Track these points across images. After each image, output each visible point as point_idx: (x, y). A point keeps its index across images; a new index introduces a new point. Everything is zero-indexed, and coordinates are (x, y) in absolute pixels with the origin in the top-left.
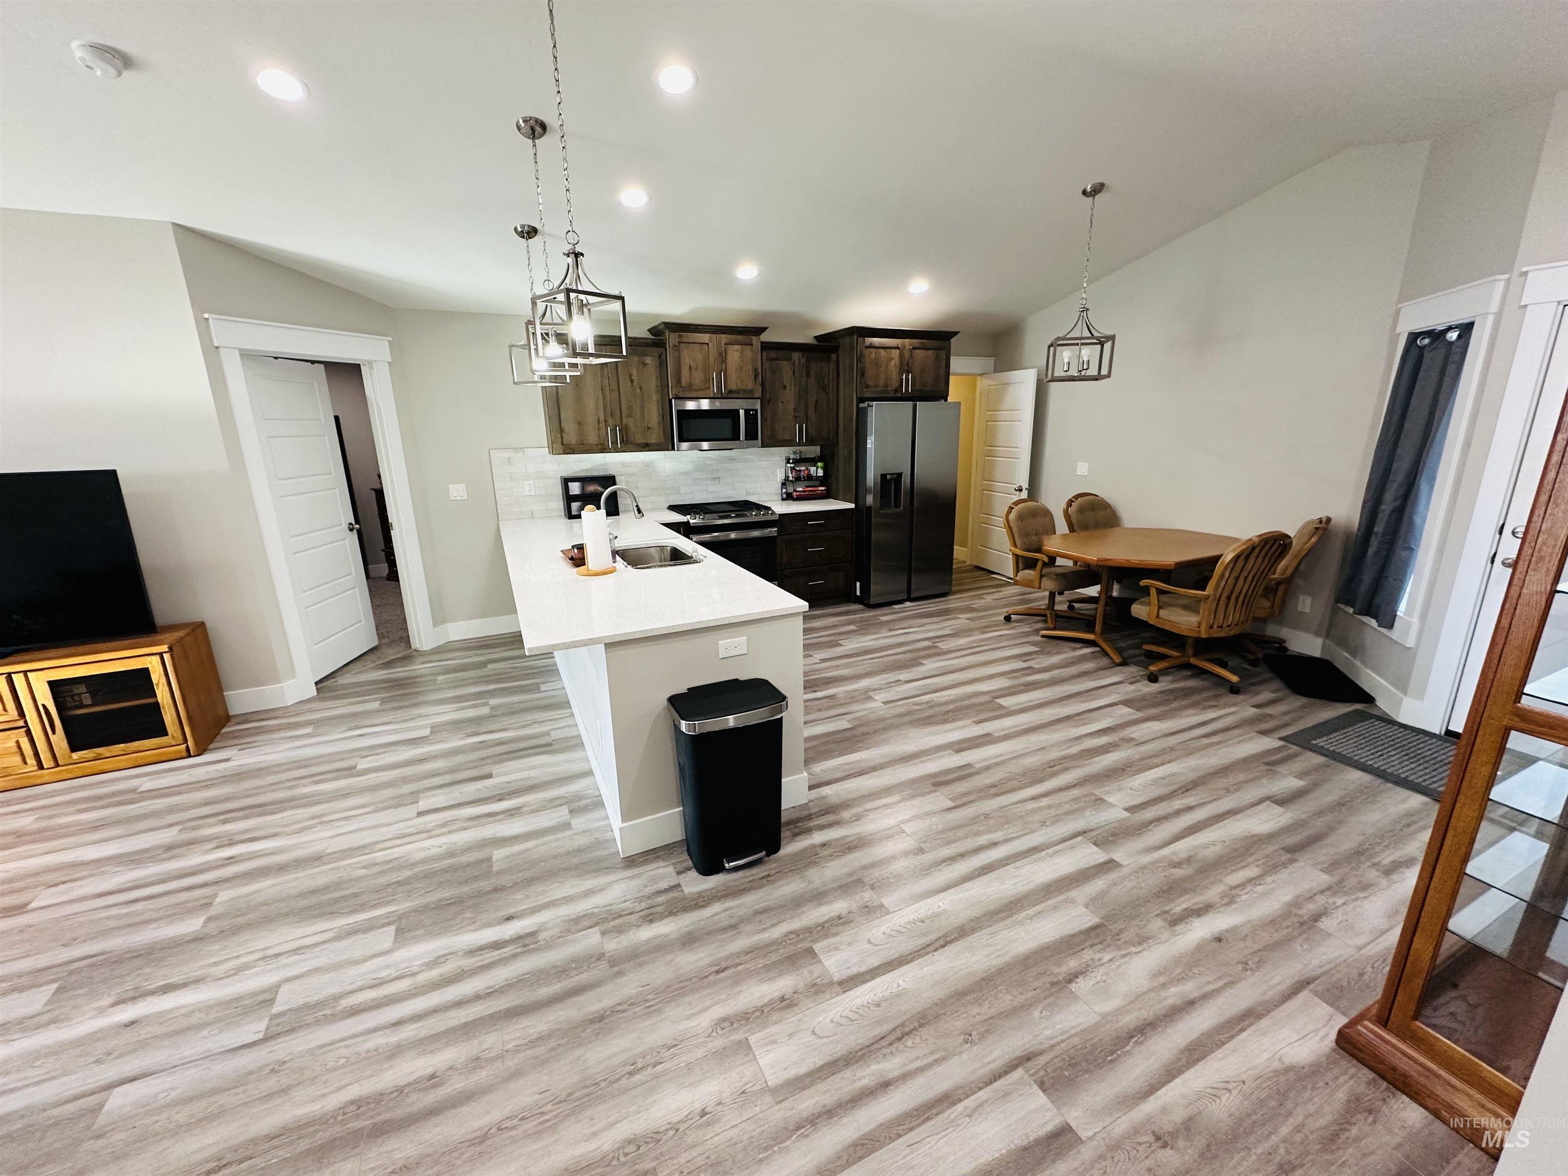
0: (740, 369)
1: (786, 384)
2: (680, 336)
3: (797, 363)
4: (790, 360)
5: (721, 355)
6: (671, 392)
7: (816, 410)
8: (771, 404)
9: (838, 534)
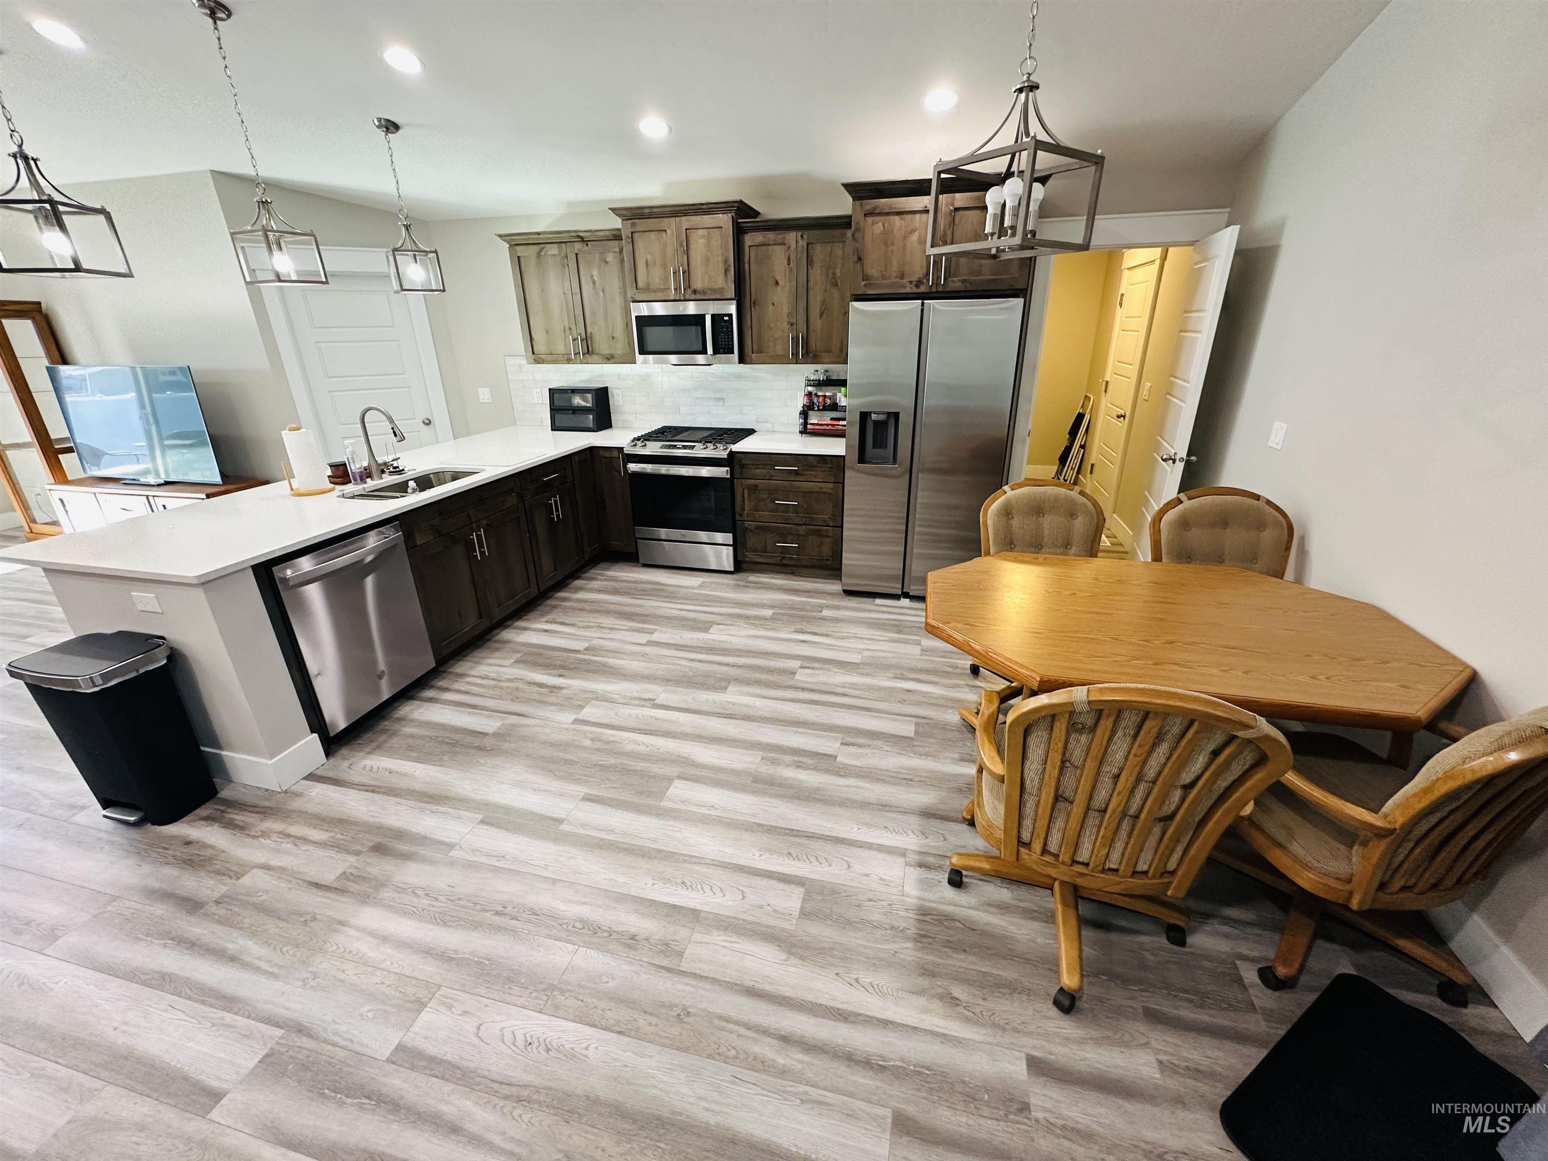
0: (707, 261)
1: (778, 278)
2: (633, 225)
3: (793, 246)
4: (783, 244)
5: (682, 245)
6: (629, 295)
7: (821, 315)
8: (757, 307)
9: (821, 488)
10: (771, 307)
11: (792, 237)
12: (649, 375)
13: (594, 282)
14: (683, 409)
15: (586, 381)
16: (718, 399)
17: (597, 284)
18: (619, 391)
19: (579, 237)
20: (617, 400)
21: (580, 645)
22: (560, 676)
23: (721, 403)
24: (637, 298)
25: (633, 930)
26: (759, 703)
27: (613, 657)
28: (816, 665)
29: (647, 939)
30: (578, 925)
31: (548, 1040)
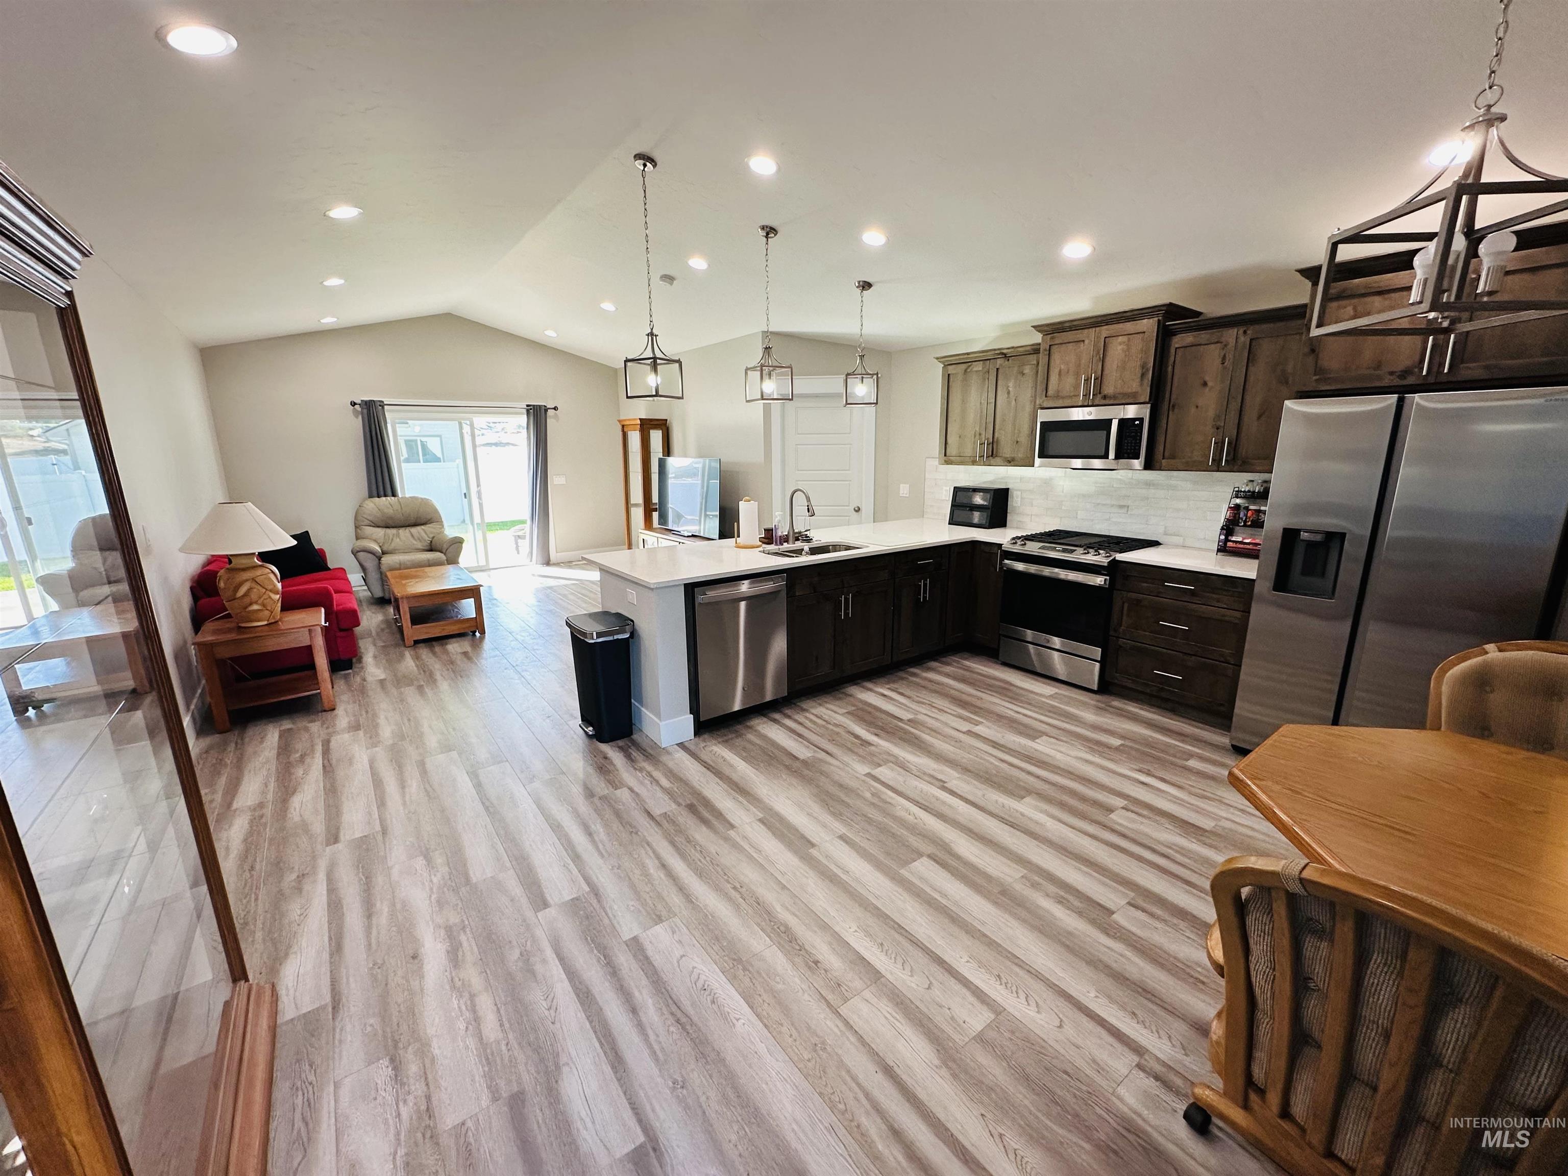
0: (1123, 367)
2: (1052, 338)
3: (1232, 343)
4: (1219, 342)
5: (1098, 353)
6: (1038, 402)
7: (1259, 417)
8: (1176, 410)
9: (1224, 616)
10: (1193, 410)
11: (1231, 335)
12: (1051, 479)
13: (1009, 393)
14: (1081, 515)
15: (991, 482)
16: (1121, 507)
17: (1012, 394)
18: (1019, 493)
19: (1003, 354)
20: (1015, 501)
21: (906, 716)
22: (876, 735)
23: (1124, 510)
24: (1045, 405)
25: (820, 958)
26: (1050, 823)
27: (928, 734)
28: (1145, 812)
29: (826, 971)
30: (782, 928)
31: (717, 995)
